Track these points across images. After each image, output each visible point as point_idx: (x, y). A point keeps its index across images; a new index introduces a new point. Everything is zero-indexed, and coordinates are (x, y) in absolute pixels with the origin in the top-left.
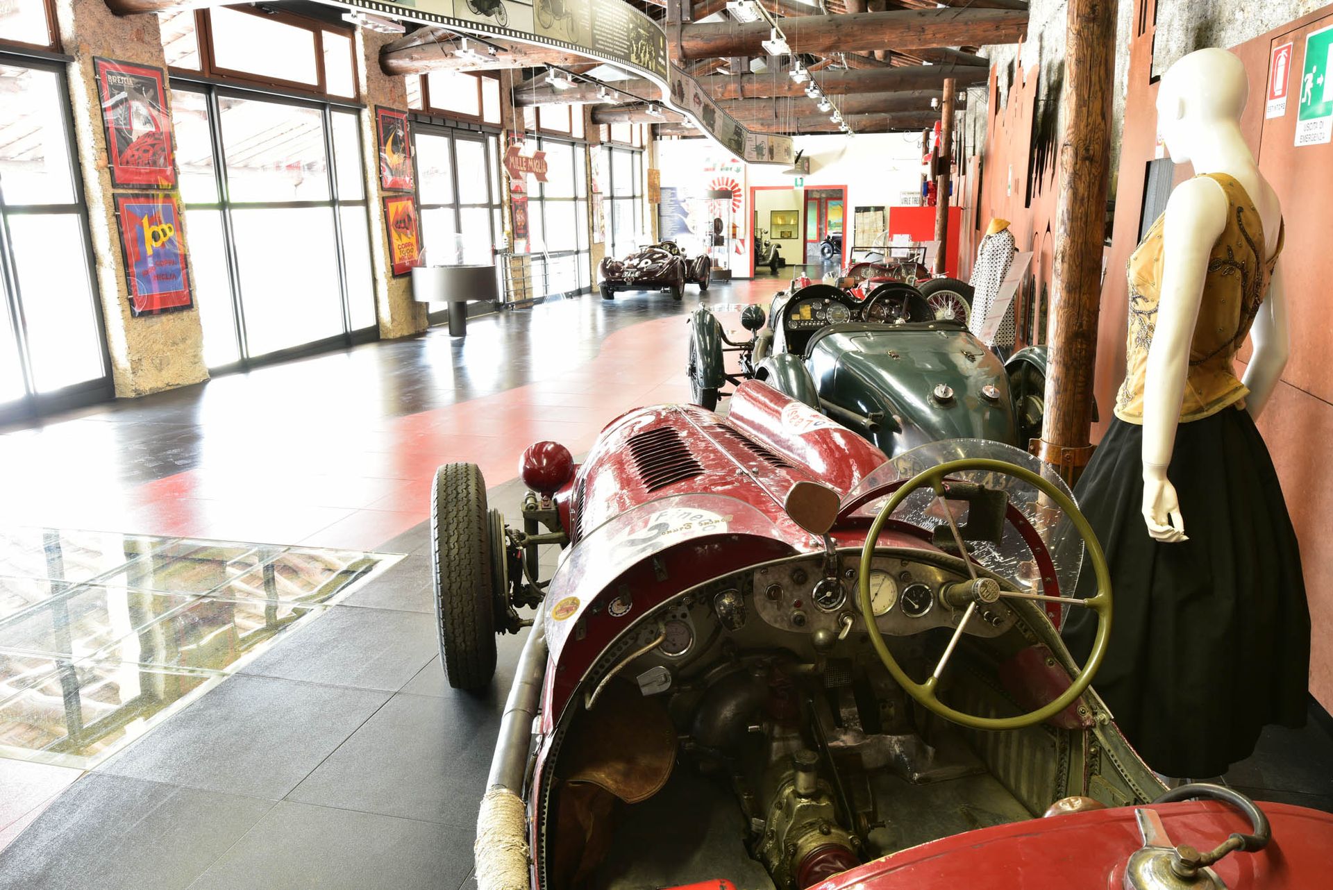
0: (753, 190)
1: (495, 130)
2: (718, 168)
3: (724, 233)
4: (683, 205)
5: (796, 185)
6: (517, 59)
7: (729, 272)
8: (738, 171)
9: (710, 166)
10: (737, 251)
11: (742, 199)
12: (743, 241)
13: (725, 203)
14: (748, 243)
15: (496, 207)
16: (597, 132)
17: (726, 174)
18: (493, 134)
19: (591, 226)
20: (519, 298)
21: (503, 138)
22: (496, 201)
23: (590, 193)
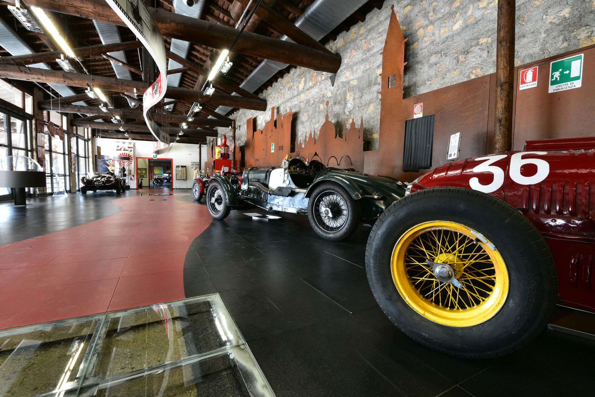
0: (137, 158)
1: (30, 117)
2: (123, 149)
3: (126, 172)
4: (107, 162)
5: (154, 157)
6: (66, 81)
7: (129, 186)
8: (131, 151)
9: (119, 148)
10: (131, 179)
11: (133, 161)
12: (133, 176)
13: (126, 163)
14: (135, 176)
15: (29, 151)
16: (72, 129)
17: (126, 152)
18: (29, 119)
19: (70, 165)
20: (41, 192)
21: (34, 122)
22: (29, 148)
23: (70, 153)
